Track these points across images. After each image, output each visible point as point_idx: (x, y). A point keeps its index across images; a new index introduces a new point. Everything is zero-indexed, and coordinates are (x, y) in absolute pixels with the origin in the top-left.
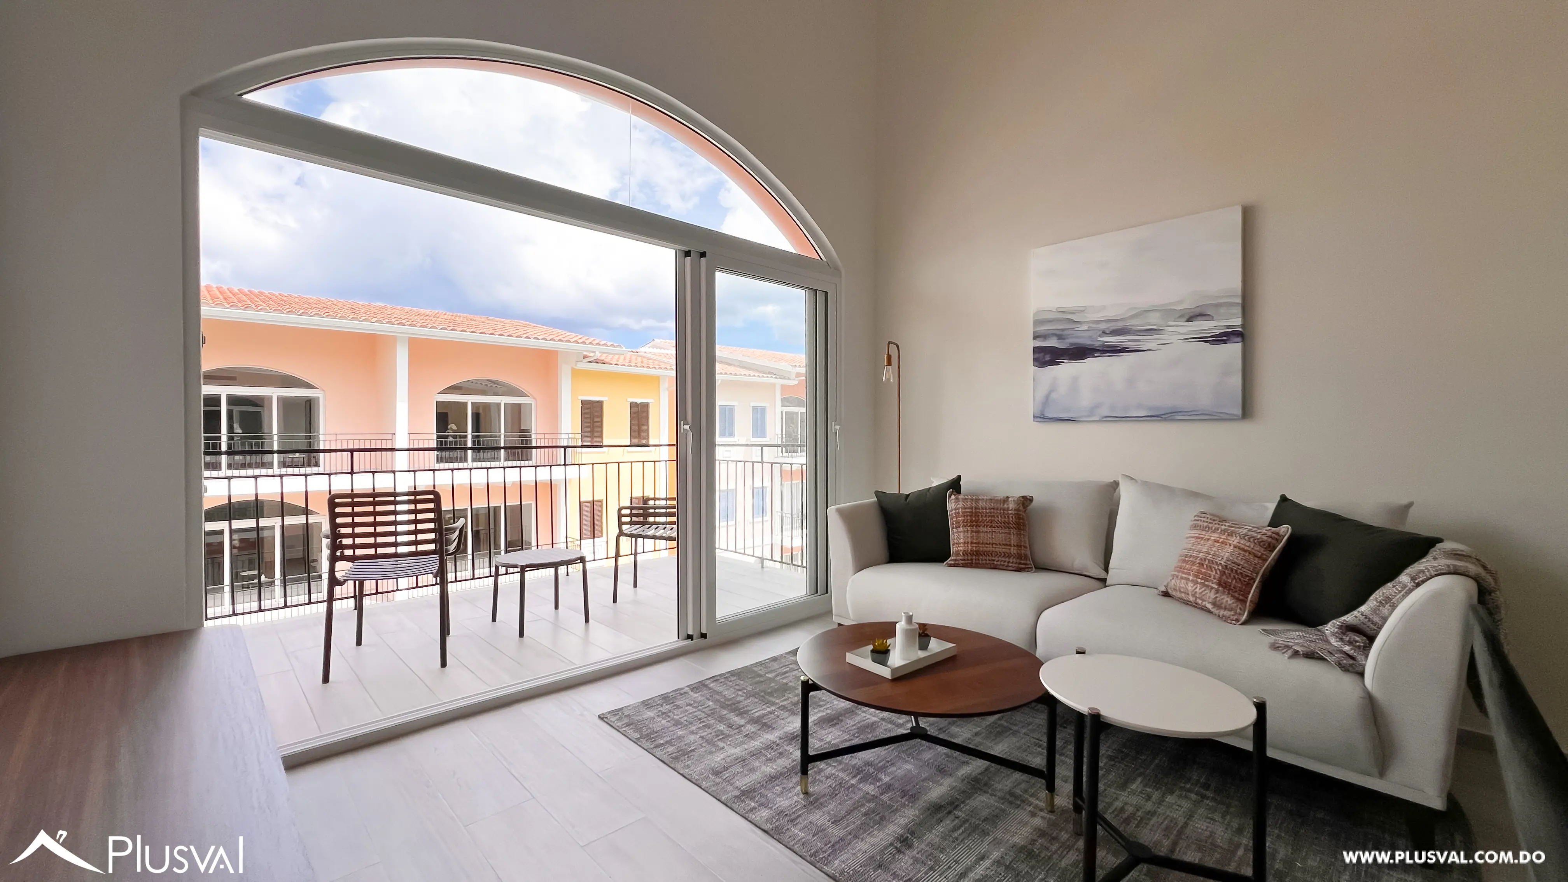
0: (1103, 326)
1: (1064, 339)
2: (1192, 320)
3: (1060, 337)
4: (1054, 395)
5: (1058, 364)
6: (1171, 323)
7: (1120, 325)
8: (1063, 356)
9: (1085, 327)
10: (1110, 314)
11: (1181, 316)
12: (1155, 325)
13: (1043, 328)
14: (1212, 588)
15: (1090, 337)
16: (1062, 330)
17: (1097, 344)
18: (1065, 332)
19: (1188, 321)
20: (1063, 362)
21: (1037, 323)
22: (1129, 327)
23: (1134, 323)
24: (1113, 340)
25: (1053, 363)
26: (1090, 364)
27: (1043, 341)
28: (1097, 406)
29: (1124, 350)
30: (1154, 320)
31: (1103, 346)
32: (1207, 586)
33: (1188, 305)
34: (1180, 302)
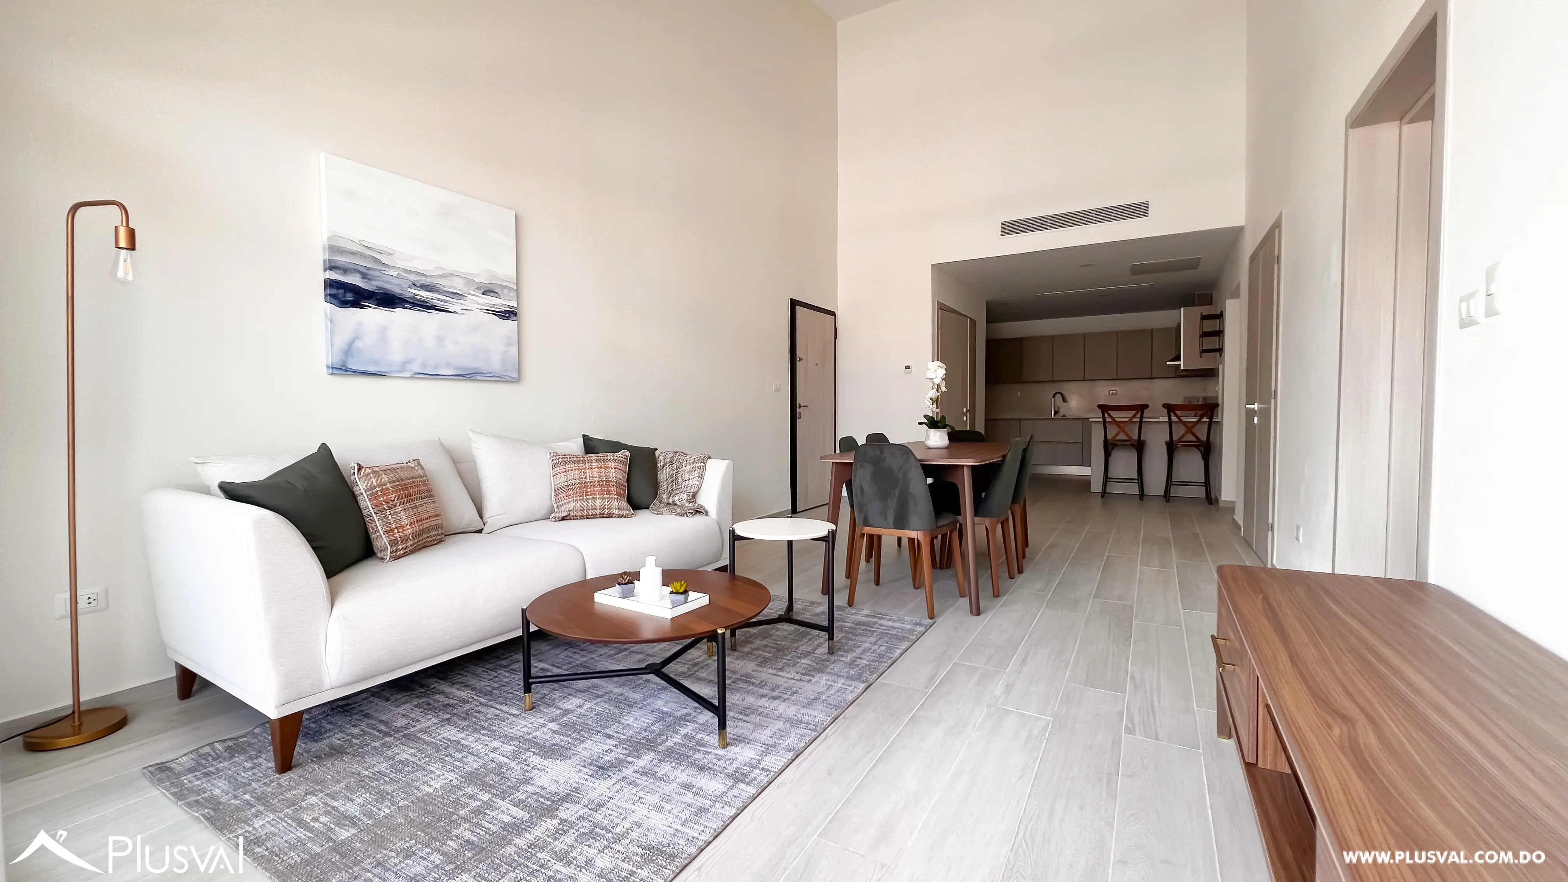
0: (413, 278)
1: (370, 279)
2: (486, 293)
3: (364, 276)
4: (358, 344)
5: (363, 307)
6: (471, 292)
7: (429, 281)
8: (370, 300)
9: (394, 273)
10: (420, 267)
11: (478, 288)
12: (459, 290)
13: (342, 259)
14: (615, 498)
15: (399, 285)
16: (368, 269)
17: (408, 295)
18: (371, 272)
19: (483, 294)
20: (370, 307)
21: (333, 249)
22: (437, 285)
23: (443, 283)
24: (423, 294)
25: (356, 304)
26: (400, 314)
27: (341, 274)
28: (409, 361)
29: (433, 307)
30: (458, 285)
31: (413, 298)
32: (611, 498)
33: (483, 279)
34: (477, 275)
